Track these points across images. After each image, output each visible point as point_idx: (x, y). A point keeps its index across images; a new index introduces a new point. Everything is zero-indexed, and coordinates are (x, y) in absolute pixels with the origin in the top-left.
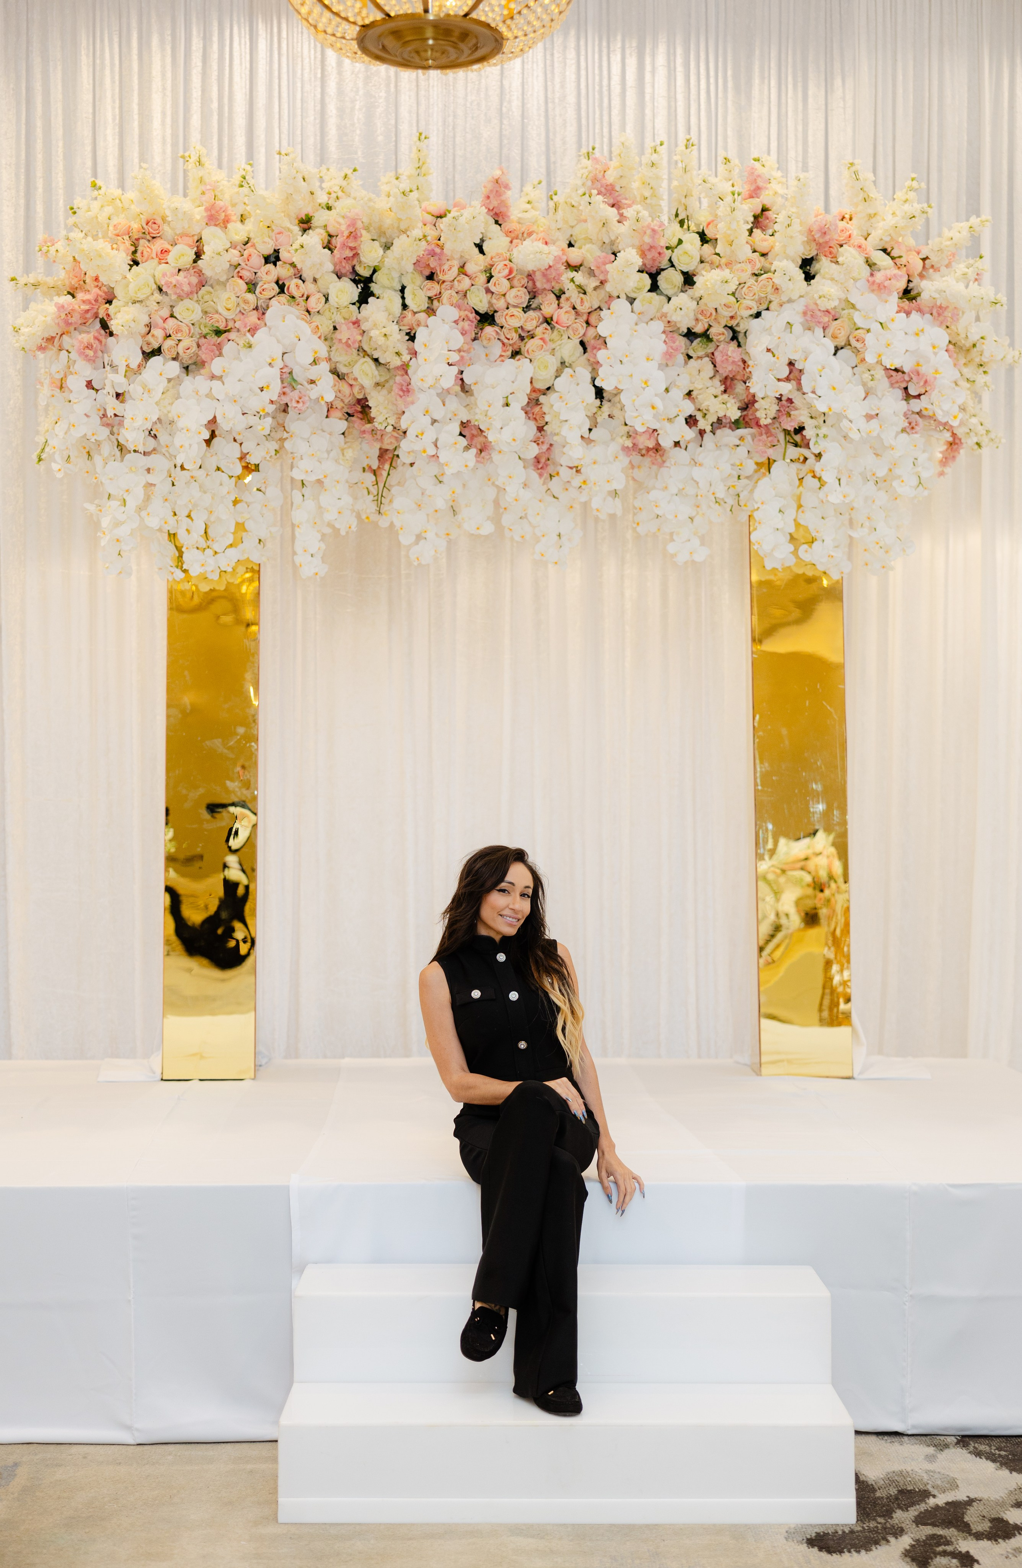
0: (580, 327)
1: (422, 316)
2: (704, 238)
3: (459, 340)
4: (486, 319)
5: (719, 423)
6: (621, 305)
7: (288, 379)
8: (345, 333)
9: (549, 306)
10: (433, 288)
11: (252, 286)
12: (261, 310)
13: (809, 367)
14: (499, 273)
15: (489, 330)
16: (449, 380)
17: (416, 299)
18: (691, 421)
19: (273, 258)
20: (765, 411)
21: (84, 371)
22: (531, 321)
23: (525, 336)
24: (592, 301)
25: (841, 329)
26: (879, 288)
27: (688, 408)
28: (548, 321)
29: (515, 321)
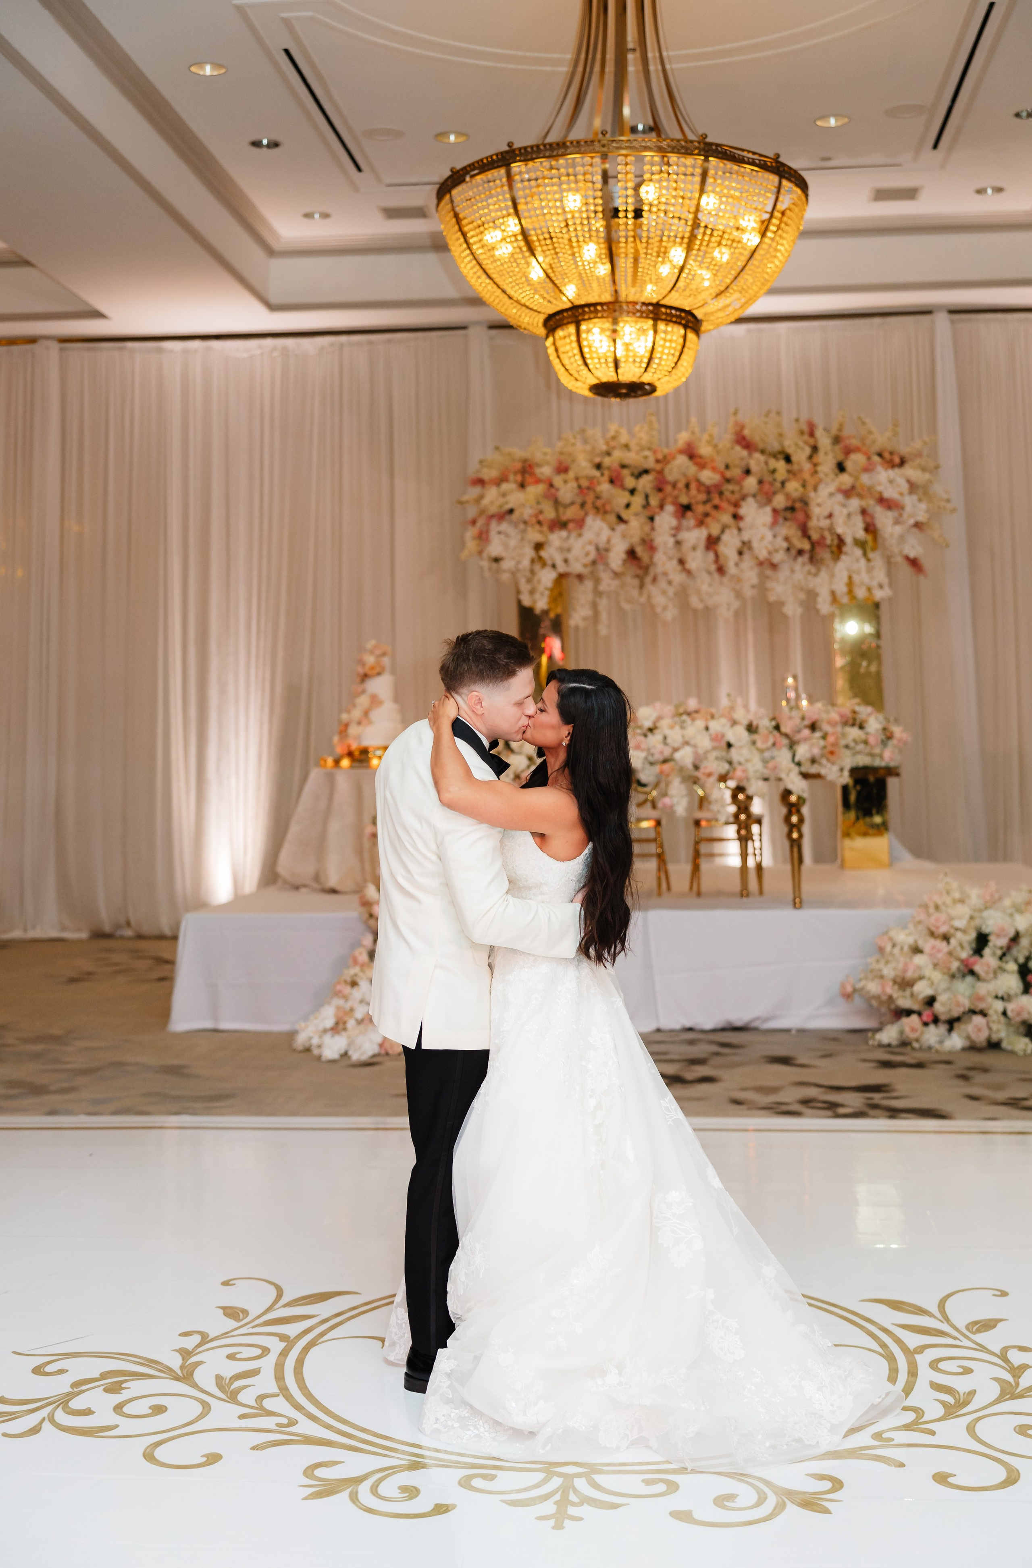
0: (732, 509)
1: (657, 510)
3: (674, 522)
4: (687, 508)
6: (750, 500)
9: (716, 501)
10: (661, 495)
14: (693, 486)
15: (689, 514)
16: (671, 541)
17: (655, 501)
18: (789, 551)
22: (708, 508)
23: (707, 515)
24: (737, 496)
27: (785, 545)
28: (716, 507)
29: (700, 509)
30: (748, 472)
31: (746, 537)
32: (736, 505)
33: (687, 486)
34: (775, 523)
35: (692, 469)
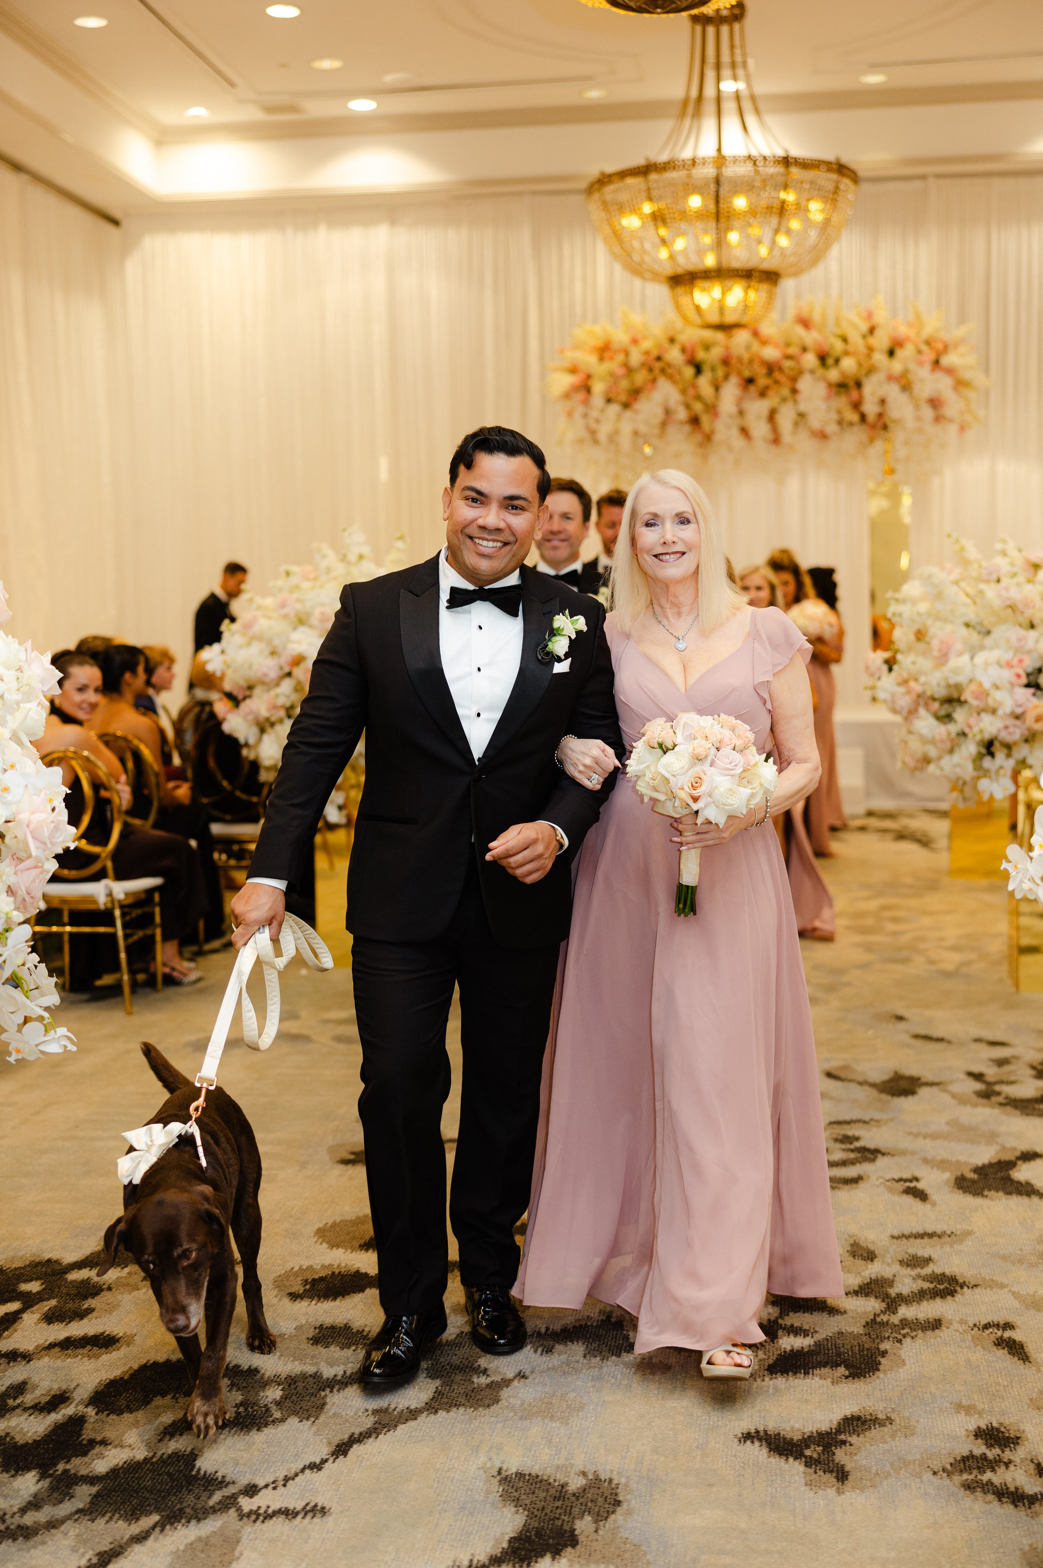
0: (789, 384)
1: (722, 381)
2: (845, 340)
3: (737, 393)
4: (750, 381)
5: (851, 424)
6: (807, 374)
7: (668, 412)
8: (691, 392)
10: (726, 368)
11: (651, 370)
12: (654, 381)
13: (890, 400)
14: (755, 361)
15: (752, 387)
16: (734, 409)
17: (720, 372)
18: (840, 423)
19: (659, 359)
20: (871, 417)
21: (580, 410)
22: (768, 382)
23: (767, 388)
24: (795, 372)
25: (904, 381)
26: (921, 364)
27: (836, 417)
28: (777, 382)
29: (762, 381)
30: (804, 349)
31: (802, 407)
32: (794, 380)
33: (751, 361)
34: (828, 398)
35: (756, 346)
